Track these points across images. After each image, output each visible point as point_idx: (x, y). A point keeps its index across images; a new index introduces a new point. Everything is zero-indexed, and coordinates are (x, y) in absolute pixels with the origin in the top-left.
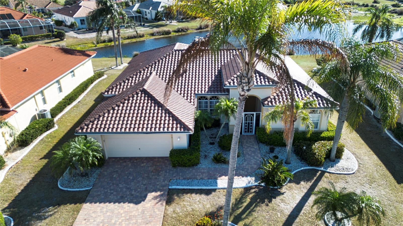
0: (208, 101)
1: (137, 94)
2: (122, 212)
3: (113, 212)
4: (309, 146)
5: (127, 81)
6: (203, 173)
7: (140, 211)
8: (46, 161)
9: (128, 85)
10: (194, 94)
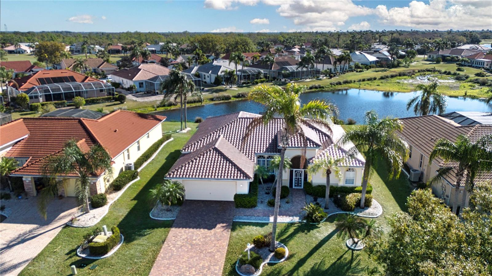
0: (266, 160)
1: (210, 151)
2: (200, 233)
3: (193, 233)
4: (344, 196)
5: (200, 142)
6: (259, 213)
7: (213, 233)
8: (136, 202)
9: (200, 145)
10: (254, 153)
